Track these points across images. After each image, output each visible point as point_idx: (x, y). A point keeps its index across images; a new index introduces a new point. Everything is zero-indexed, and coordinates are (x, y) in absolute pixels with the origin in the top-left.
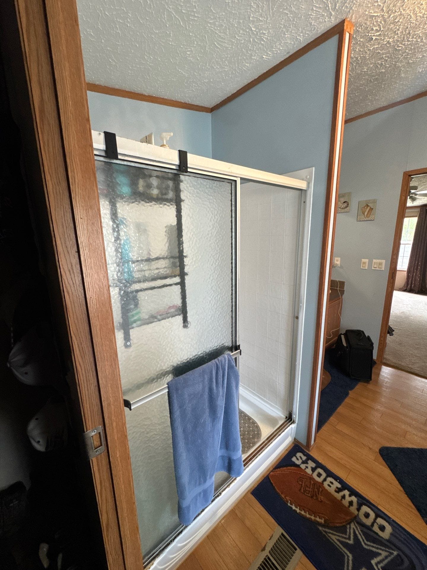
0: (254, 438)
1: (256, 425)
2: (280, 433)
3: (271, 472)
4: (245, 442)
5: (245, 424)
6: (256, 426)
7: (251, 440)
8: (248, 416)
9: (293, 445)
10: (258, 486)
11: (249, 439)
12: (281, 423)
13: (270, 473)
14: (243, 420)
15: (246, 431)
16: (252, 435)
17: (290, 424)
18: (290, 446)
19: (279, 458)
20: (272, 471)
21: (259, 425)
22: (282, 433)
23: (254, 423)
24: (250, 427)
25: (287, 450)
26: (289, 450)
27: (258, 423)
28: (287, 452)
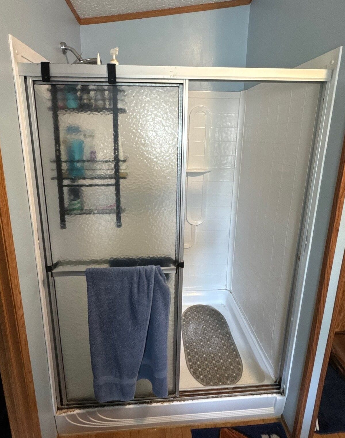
0: (227, 378)
1: (240, 366)
2: (253, 392)
3: (226, 428)
4: (216, 376)
5: (228, 358)
6: (240, 368)
7: (223, 379)
8: (237, 352)
9: (276, 421)
10: (203, 429)
11: (222, 375)
12: (266, 382)
13: (224, 428)
14: (229, 353)
15: (224, 366)
16: (228, 375)
17: (276, 393)
18: (270, 420)
19: (247, 422)
20: (228, 428)
21: (243, 368)
22: (257, 394)
23: (240, 363)
24: (231, 365)
25: (263, 420)
26: (266, 422)
27: (243, 366)
28: (262, 423)
